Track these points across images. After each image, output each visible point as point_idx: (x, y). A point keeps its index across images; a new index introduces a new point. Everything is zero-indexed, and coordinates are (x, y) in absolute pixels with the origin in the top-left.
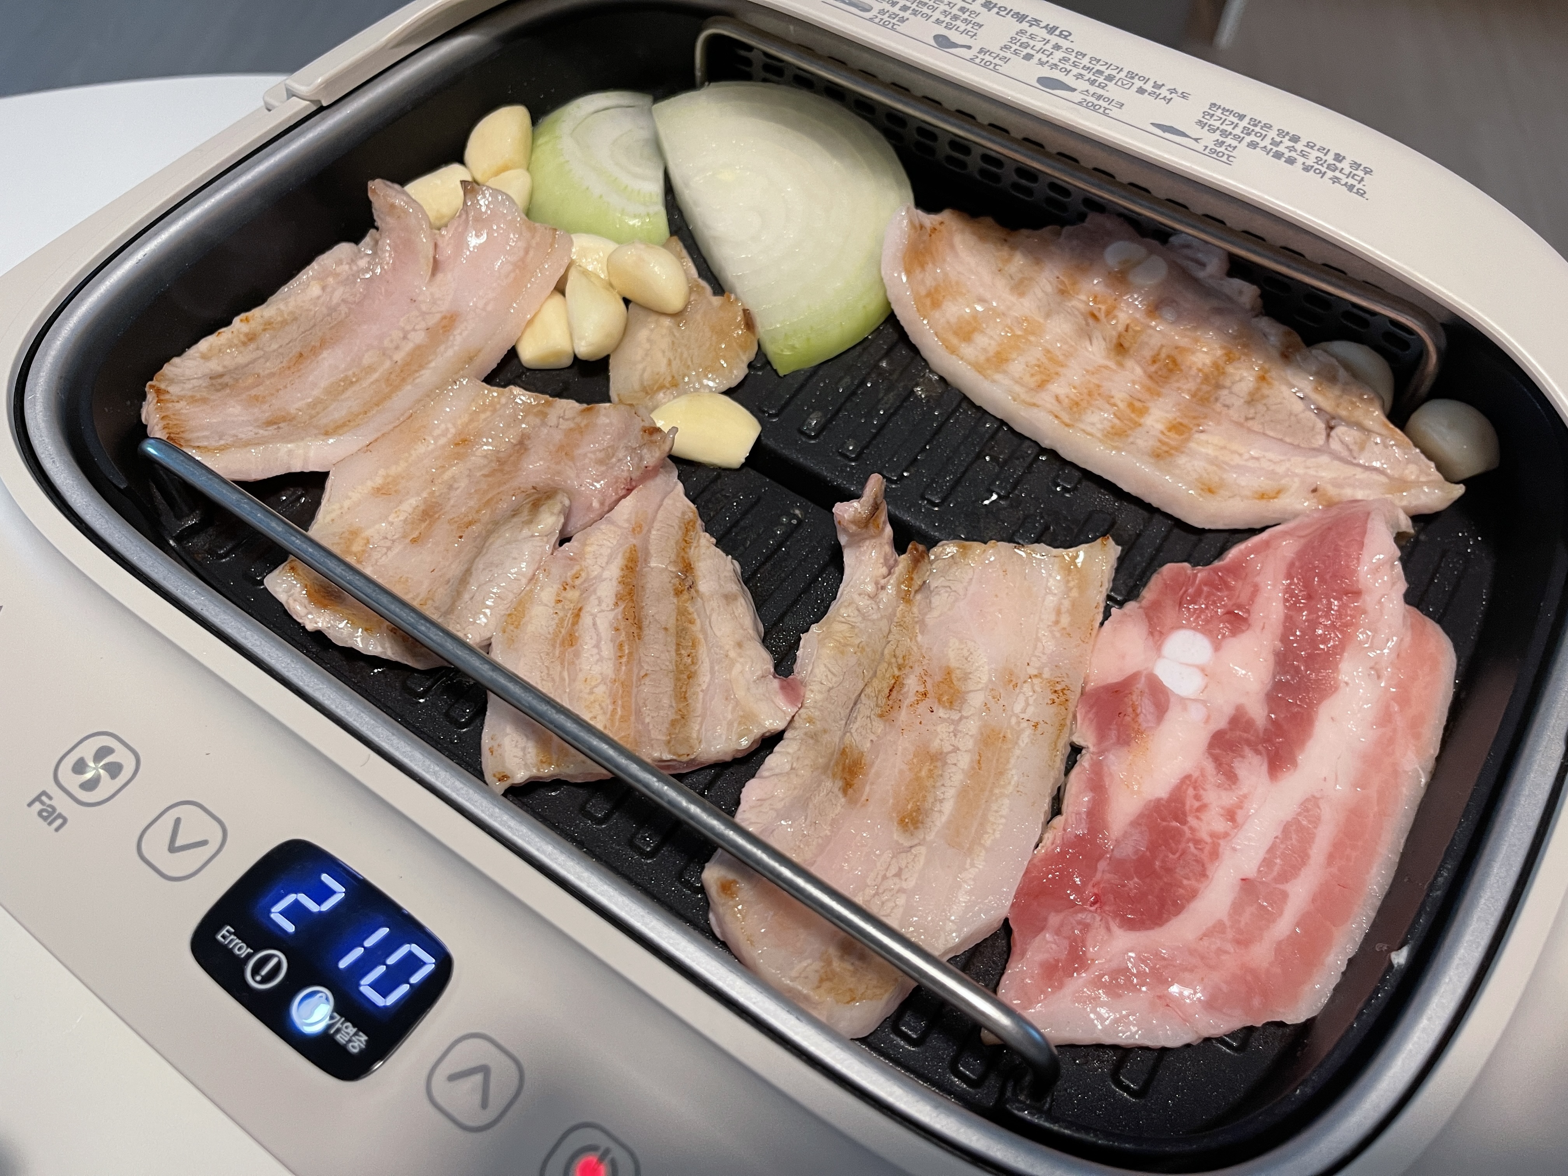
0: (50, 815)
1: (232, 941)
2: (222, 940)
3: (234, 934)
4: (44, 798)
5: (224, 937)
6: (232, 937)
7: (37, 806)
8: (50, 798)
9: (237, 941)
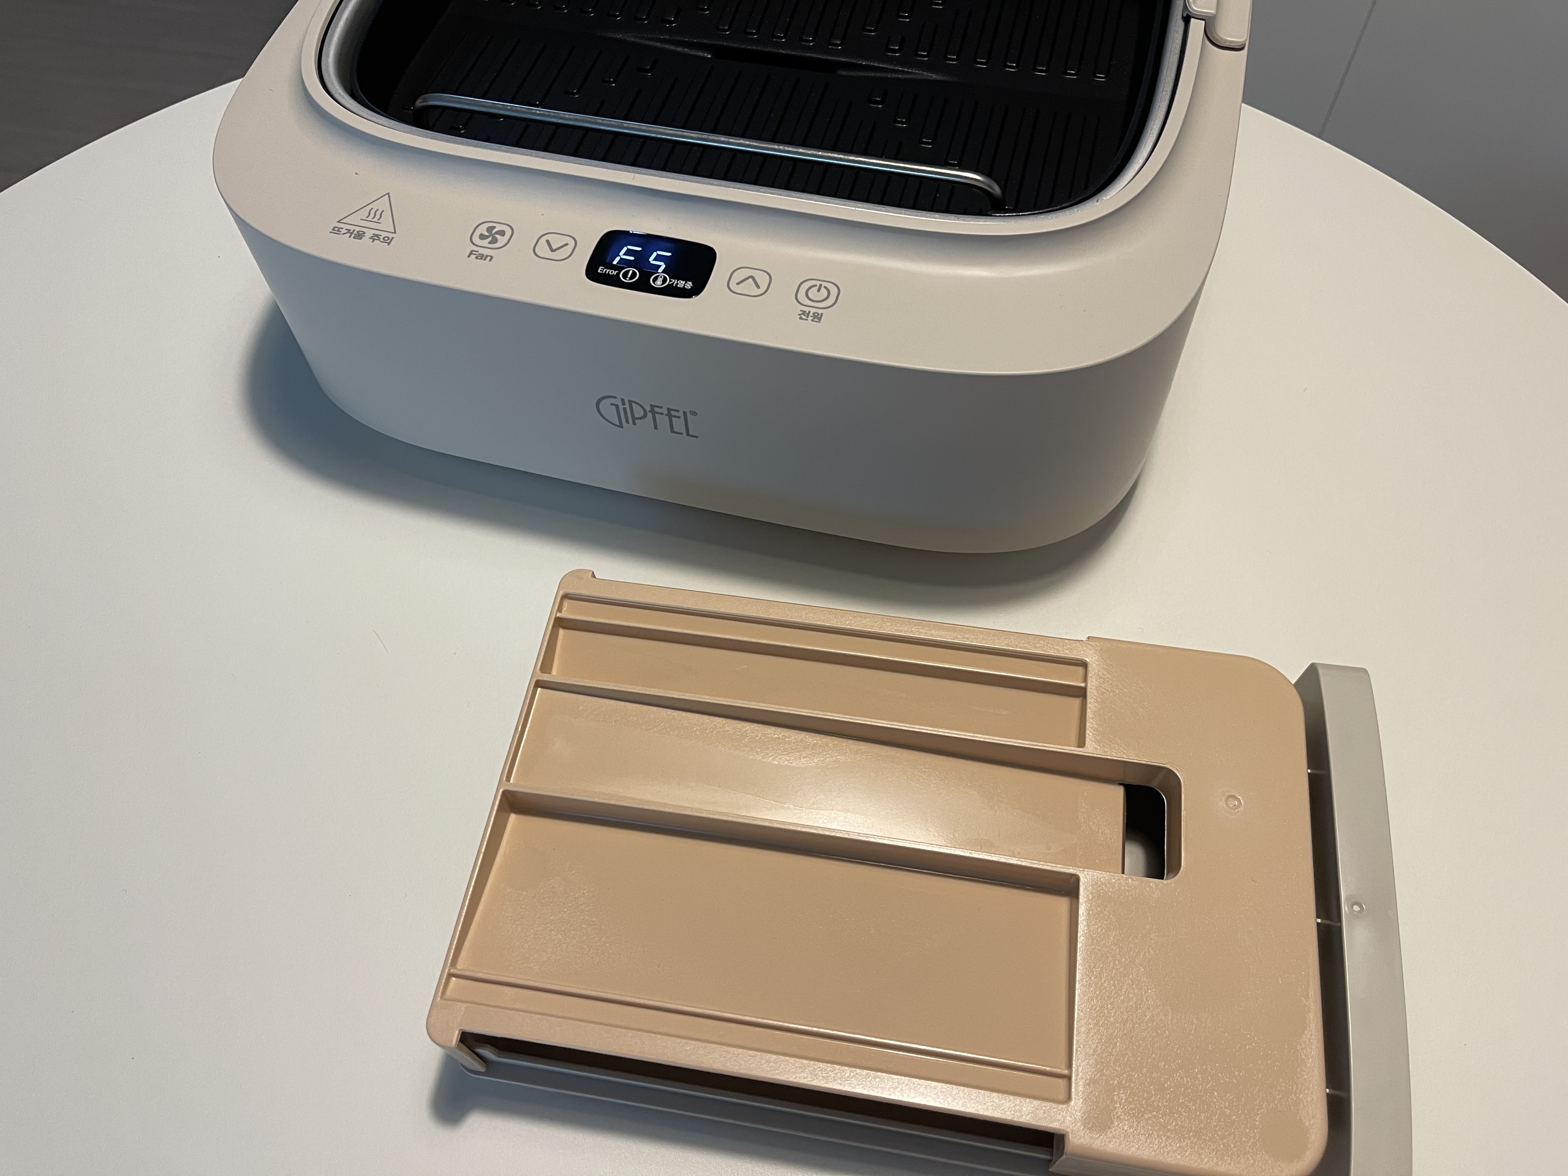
0: (482, 257)
1: (606, 271)
2: (601, 272)
3: (605, 268)
4: (474, 253)
5: (601, 271)
6: (605, 270)
7: (473, 256)
8: (478, 252)
9: (608, 271)
